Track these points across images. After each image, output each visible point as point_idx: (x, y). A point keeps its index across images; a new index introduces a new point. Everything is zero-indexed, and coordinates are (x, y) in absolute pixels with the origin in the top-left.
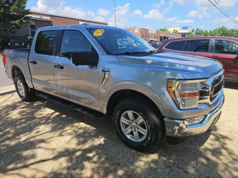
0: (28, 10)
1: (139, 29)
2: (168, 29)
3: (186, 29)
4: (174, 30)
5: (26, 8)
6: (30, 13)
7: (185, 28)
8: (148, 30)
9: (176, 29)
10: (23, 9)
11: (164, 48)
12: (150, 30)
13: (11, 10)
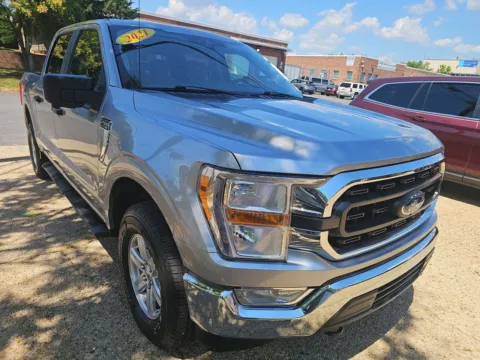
0: (136, 10)
1: (357, 58)
2: (428, 64)
3: (472, 66)
4: (443, 67)
5: (133, 7)
6: (139, 16)
7: (472, 63)
8: (377, 61)
9: (447, 64)
10: (126, 8)
11: (367, 98)
12: (382, 63)
13: (105, 10)
